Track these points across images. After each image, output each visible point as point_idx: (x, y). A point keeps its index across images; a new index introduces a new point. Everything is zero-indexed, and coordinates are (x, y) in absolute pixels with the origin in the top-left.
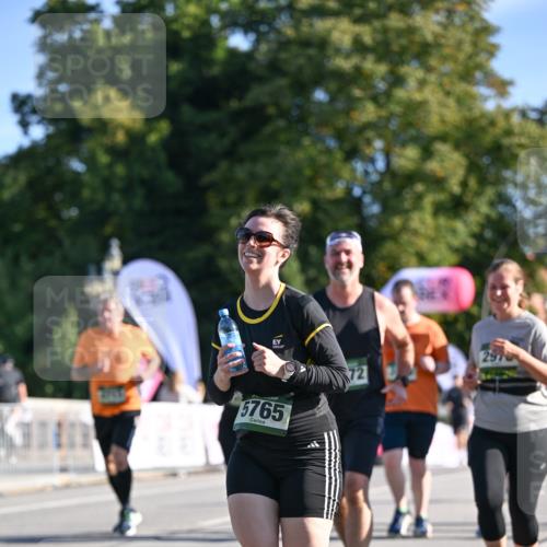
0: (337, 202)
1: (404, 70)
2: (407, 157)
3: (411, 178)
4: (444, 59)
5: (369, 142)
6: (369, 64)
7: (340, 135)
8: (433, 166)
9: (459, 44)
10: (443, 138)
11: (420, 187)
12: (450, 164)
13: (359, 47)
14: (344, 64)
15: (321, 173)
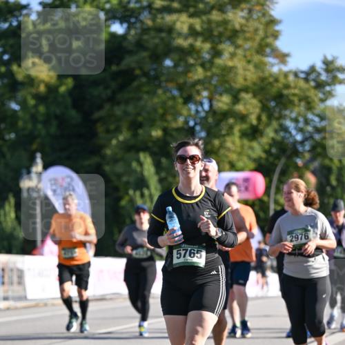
0: (178, 130)
1: (221, 47)
2: (223, 102)
3: (225, 115)
4: (246, 39)
5: (198, 93)
6: (198, 43)
7: (180, 88)
8: (240, 107)
9: (256, 30)
10: (246, 90)
11: (231, 121)
12: (250, 106)
13: (193, 32)
14: (183, 43)
15: (169, 111)
